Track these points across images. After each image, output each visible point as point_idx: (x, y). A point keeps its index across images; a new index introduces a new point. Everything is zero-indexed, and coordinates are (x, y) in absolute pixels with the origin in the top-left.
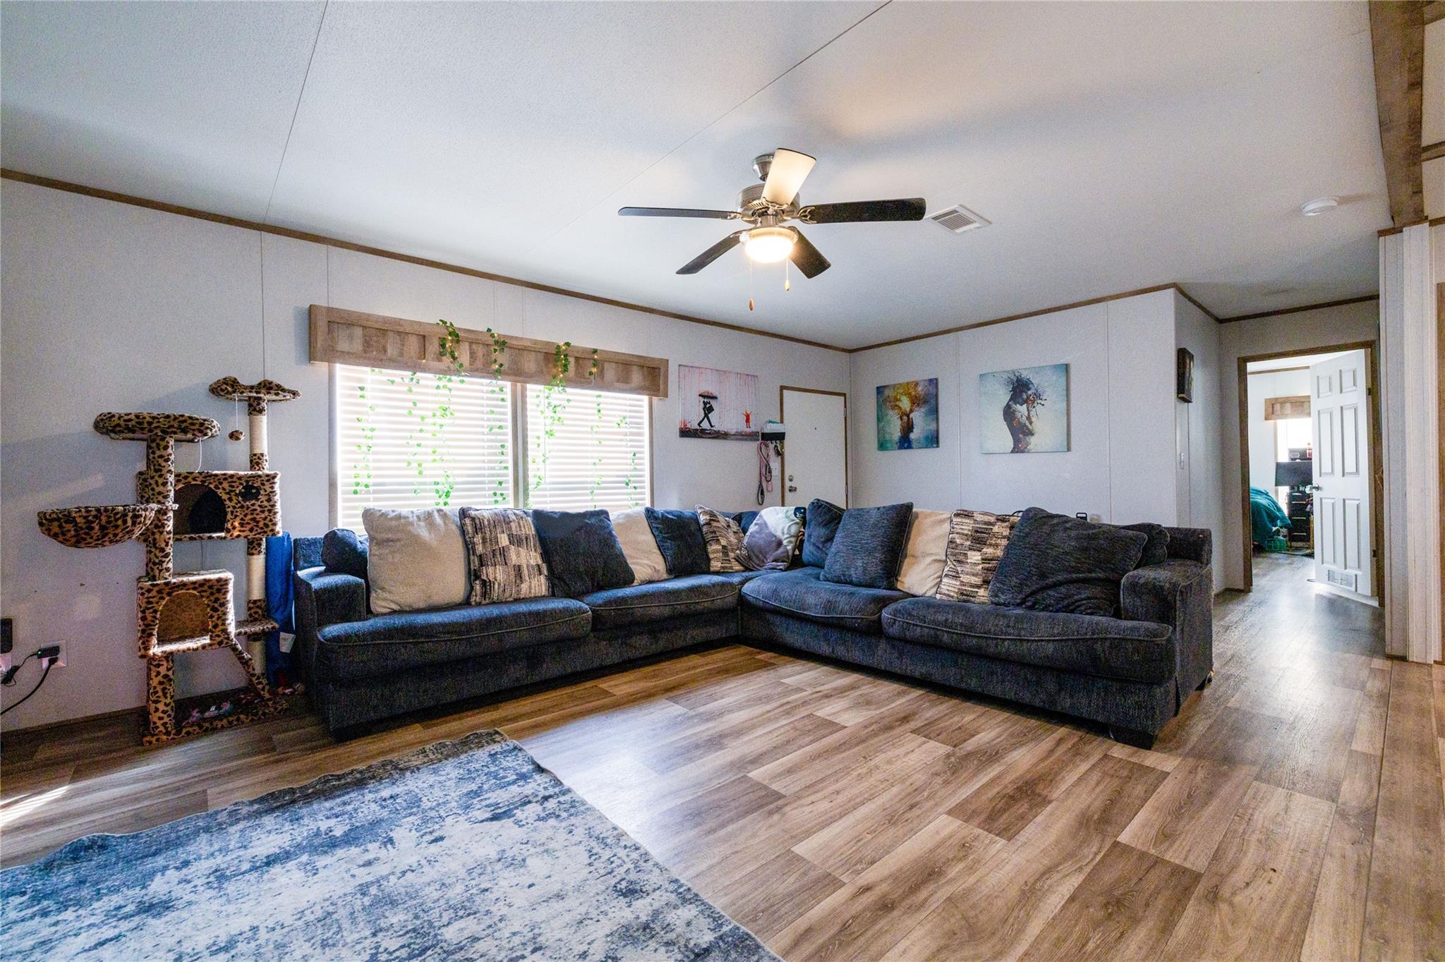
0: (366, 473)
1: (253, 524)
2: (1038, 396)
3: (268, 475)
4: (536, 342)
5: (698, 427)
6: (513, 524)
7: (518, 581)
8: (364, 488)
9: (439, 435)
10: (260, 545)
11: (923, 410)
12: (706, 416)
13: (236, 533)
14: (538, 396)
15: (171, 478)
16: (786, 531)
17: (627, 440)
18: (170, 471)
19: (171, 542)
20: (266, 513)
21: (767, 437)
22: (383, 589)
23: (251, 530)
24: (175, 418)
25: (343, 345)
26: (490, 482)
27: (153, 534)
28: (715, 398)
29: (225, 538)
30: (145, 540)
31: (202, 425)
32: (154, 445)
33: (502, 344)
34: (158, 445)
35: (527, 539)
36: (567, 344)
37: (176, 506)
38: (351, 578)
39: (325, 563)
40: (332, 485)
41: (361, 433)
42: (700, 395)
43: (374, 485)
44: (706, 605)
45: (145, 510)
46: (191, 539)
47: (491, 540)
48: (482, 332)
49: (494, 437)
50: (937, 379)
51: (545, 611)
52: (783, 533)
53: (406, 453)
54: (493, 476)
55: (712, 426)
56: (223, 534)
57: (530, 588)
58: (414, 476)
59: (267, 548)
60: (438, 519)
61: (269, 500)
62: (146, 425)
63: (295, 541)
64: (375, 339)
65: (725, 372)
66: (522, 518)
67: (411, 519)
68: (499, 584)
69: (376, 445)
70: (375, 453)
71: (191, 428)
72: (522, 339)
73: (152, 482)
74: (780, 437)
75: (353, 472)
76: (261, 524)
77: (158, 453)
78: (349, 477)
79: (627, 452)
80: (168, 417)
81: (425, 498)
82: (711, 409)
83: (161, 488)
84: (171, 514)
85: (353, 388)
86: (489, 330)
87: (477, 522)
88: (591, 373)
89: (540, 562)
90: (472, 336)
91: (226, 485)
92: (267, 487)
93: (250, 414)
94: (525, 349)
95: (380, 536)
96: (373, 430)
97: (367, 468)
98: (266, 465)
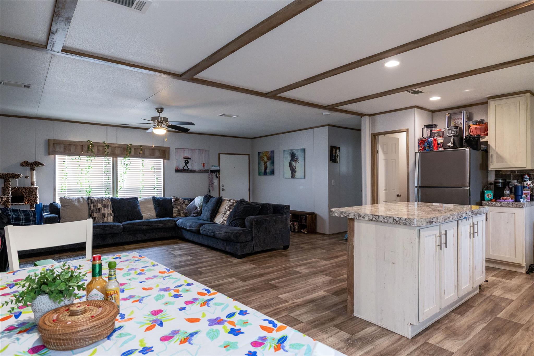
0: (65, 186)
1: (31, 201)
2: (297, 159)
3: (35, 188)
4: (120, 145)
5: (183, 169)
6: (104, 202)
7: (103, 218)
8: (64, 190)
9: (87, 174)
10: (33, 206)
11: (270, 162)
12: (186, 165)
13: (26, 203)
14: (121, 161)
15: (10, 189)
16: (199, 204)
17: (154, 174)
18: (10, 187)
19: (10, 205)
20: (35, 198)
21: (212, 171)
22: (63, 218)
23: (30, 202)
24: (11, 174)
25: (58, 150)
26: (105, 188)
27: (6, 203)
28: (190, 159)
29: (24, 204)
30: (4, 205)
31: (18, 176)
32: (6, 181)
33: (108, 146)
34: (7, 181)
35: (108, 206)
36: (131, 145)
37: (11, 196)
38: (55, 215)
39: (50, 212)
40: (55, 190)
41: (63, 174)
42: (183, 158)
43: (67, 189)
44: (162, 226)
45: (4, 197)
46: (15, 204)
47: (96, 206)
48: (101, 143)
49: (106, 174)
50: (274, 151)
51: (107, 225)
52: (198, 205)
53: (77, 180)
54: (105, 186)
55: (188, 168)
56: (23, 203)
57: (107, 219)
58: (79, 187)
59: (35, 207)
60: (81, 200)
61: (35, 194)
62: (4, 176)
63: (43, 205)
64: (67, 147)
65: (194, 149)
66: (107, 200)
67: (73, 200)
68: (97, 218)
69: (68, 178)
70: (68, 180)
71: (16, 176)
72: (115, 144)
73: (6, 190)
74: (218, 171)
75: (61, 186)
76: (33, 201)
77: (7, 183)
78: (60, 187)
79: (154, 178)
80: (10, 174)
81: (83, 193)
82: (188, 162)
83: (8, 192)
84: (10, 198)
85: (61, 161)
86: (104, 142)
87: (92, 201)
88: (140, 153)
89: (112, 212)
90: (98, 144)
91: (24, 190)
92: (35, 191)
93: (31, 171)
94: (115, 147)
95: (65, 204)
96: (67, 173)
97: (65, 184)
98: (35, 185)
